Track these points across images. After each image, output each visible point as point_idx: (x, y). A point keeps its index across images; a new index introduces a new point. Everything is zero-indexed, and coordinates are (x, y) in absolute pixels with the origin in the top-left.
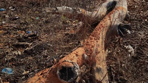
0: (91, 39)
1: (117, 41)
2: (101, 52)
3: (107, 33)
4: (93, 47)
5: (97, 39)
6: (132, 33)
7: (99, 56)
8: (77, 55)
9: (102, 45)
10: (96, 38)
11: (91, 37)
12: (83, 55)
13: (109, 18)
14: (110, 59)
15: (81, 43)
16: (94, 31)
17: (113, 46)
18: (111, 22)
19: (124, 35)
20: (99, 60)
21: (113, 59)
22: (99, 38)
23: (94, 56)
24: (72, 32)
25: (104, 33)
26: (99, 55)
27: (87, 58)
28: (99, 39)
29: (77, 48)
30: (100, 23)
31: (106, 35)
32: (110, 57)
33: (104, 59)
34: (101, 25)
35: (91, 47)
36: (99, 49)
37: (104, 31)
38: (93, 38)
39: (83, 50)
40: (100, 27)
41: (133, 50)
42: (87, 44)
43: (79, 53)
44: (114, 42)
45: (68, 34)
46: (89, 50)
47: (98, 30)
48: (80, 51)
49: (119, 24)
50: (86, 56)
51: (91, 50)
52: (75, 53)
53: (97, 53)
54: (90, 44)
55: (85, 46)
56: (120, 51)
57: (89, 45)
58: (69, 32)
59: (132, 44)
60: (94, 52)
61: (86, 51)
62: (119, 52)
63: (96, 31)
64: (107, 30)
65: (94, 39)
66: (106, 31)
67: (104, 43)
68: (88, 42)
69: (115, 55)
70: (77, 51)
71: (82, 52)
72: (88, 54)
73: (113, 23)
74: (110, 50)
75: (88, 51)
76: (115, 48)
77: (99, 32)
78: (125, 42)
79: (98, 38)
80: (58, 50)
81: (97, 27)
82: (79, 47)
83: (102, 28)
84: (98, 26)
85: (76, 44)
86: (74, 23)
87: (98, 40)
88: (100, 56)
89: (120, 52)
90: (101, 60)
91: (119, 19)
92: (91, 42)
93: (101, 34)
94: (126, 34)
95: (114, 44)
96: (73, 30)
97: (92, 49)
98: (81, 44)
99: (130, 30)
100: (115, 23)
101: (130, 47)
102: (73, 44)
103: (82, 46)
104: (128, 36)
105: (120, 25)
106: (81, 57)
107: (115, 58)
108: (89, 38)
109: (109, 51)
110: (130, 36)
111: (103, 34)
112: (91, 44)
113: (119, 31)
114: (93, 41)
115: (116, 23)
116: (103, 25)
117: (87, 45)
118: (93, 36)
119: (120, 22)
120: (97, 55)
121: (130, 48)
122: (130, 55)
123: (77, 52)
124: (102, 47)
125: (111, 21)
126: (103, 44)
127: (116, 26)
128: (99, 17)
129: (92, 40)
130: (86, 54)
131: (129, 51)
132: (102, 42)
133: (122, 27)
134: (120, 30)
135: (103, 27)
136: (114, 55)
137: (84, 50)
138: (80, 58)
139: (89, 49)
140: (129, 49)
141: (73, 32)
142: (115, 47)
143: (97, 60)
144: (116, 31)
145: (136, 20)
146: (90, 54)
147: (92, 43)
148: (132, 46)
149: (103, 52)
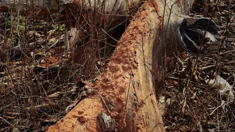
0: (115, 70)
1: (183, 70)
2: (147, 103)
3: (154, 49)
4: (122, 90)
5: (130, 68)
6: (218, 40)
7: (144, 114)
8: (81, 121)
9: (147, 81)
10: (126, 65)
11: (114, 65)
12: (99, 119)
13: (153, 8)
14: (173, 121)
15: (87, 87)
16: (118, 47)
17: (175, 86)
18: (161, 18)
19: (199, 48)
20: (147, 125)
21: (181, 121)
22: (135, 65)
23: (130, 115)
24: (51, 63)
25: (147, 48)
26: (143, 111)
27: (111, 123)
28: (135, 68)
29: (76, 101)
30: (132, 23)
31: (153, 55)
32: (174, 117)
33: (157, 120)
34: (136, 27)
35: (117, 91)
36: (142, 94)
37: (146, 45)
38: (120, 66)
39: (96, 103)
40: (132, 35)
41: (229, 87)
42: (105, 84)
43: (85, 113)
44: (176, 75)
45: (41, 69)
46: (113, 100)
47: (130, 42)
48: (90, 107)
49: (182, 19)
50: (107, 118)
51: (119, 100)
52: (75, 117)
53: (138, 105)
54: (113, 83)
55: (101, 92)
56: (195, 94)
57: (111, 87)
58: (40, 63)
59: (224, 73)
60: (129, 106)
61: (107, 105)
62: (193, 97)
63: (125, 46)
64: (152, 41)
65: (123, 67)
66: (151, 45)
67: (151, 75)
68: (108, 80)
69: (186, 107)
70: (81, 110)
71: (95, 109)
72: (112, 114)
73: (166, 19)
74: (170, 97)
75: (111, 103)
76: (181, 91)
77: (132, 49)
78: (206, 70)
79: (133, 66)
80: (17, 121)
81: (123, 36)
82: (83, 97)
83: (139, 37)
84: (127, 34)
85: (70, 94)
86: (53, 36)
87: (134, 71)
88: (147, 114)
89: (195, 99)
90: (152, 124)
91: (179, 9)
92: (117, 78)
93: (138, 54)
94: (205, 45)
95: (176, 80)
96: (53, 55)
97: (123, 96)
98: (86, 89)
99: (214, 31)
100: (171, 18)
101: (221, 81)
102: (61, 95)
103: (93, 94)
104: (211, 48)
105: (185, 22)
106: (93, 125)
107: (186, 117)
108: (108, 69)
109: (169, 100)
110: (216, 48)
111: (146, 53)
112: (117, 83)
113: (185, 39)
114: (120, 75)
115: (173, 19)
116: (140, 29)
117: (104, 88)
118: (118, 61)
119: (182, 15)
120: (137, 111)
121: (222, 83)
122: (223, 102)
123: (80, 113)
124: (148, 87)
125: (161, 13)
126: (150, 79)
127: (176, 25)
128: (124, 9)
129: (119, 73)
130: (108, 114)
131: (221, 91)
132: (146, 75)
133: (191, 27)
134: (186, 35)
135: (140, 33)
136: (183, 110)
137: (101, 105)
138: (91, 128)
139: (113, 97)
140: (220, 87)
141: (56, 63)
142: (180, 87)
143: (140, 126)
144: (178, 39)
145: (224, 8)
146: (120, 111)
147: (119, 80)
148: (224, 77)
149: (152, 102)
